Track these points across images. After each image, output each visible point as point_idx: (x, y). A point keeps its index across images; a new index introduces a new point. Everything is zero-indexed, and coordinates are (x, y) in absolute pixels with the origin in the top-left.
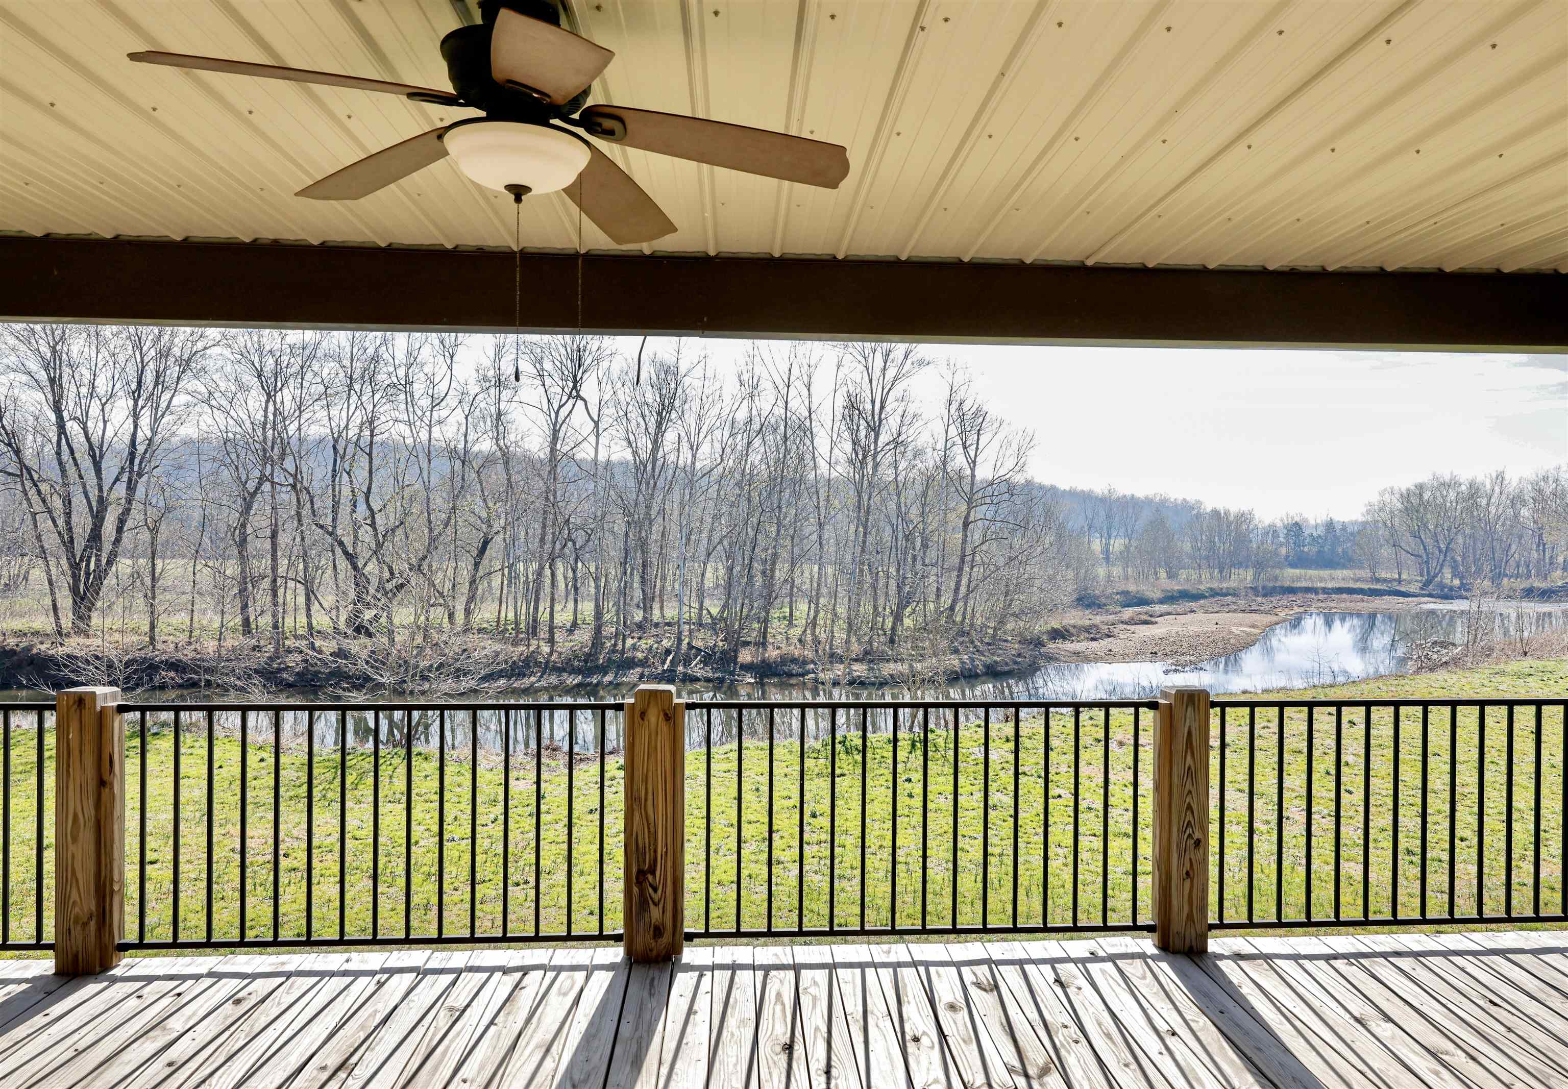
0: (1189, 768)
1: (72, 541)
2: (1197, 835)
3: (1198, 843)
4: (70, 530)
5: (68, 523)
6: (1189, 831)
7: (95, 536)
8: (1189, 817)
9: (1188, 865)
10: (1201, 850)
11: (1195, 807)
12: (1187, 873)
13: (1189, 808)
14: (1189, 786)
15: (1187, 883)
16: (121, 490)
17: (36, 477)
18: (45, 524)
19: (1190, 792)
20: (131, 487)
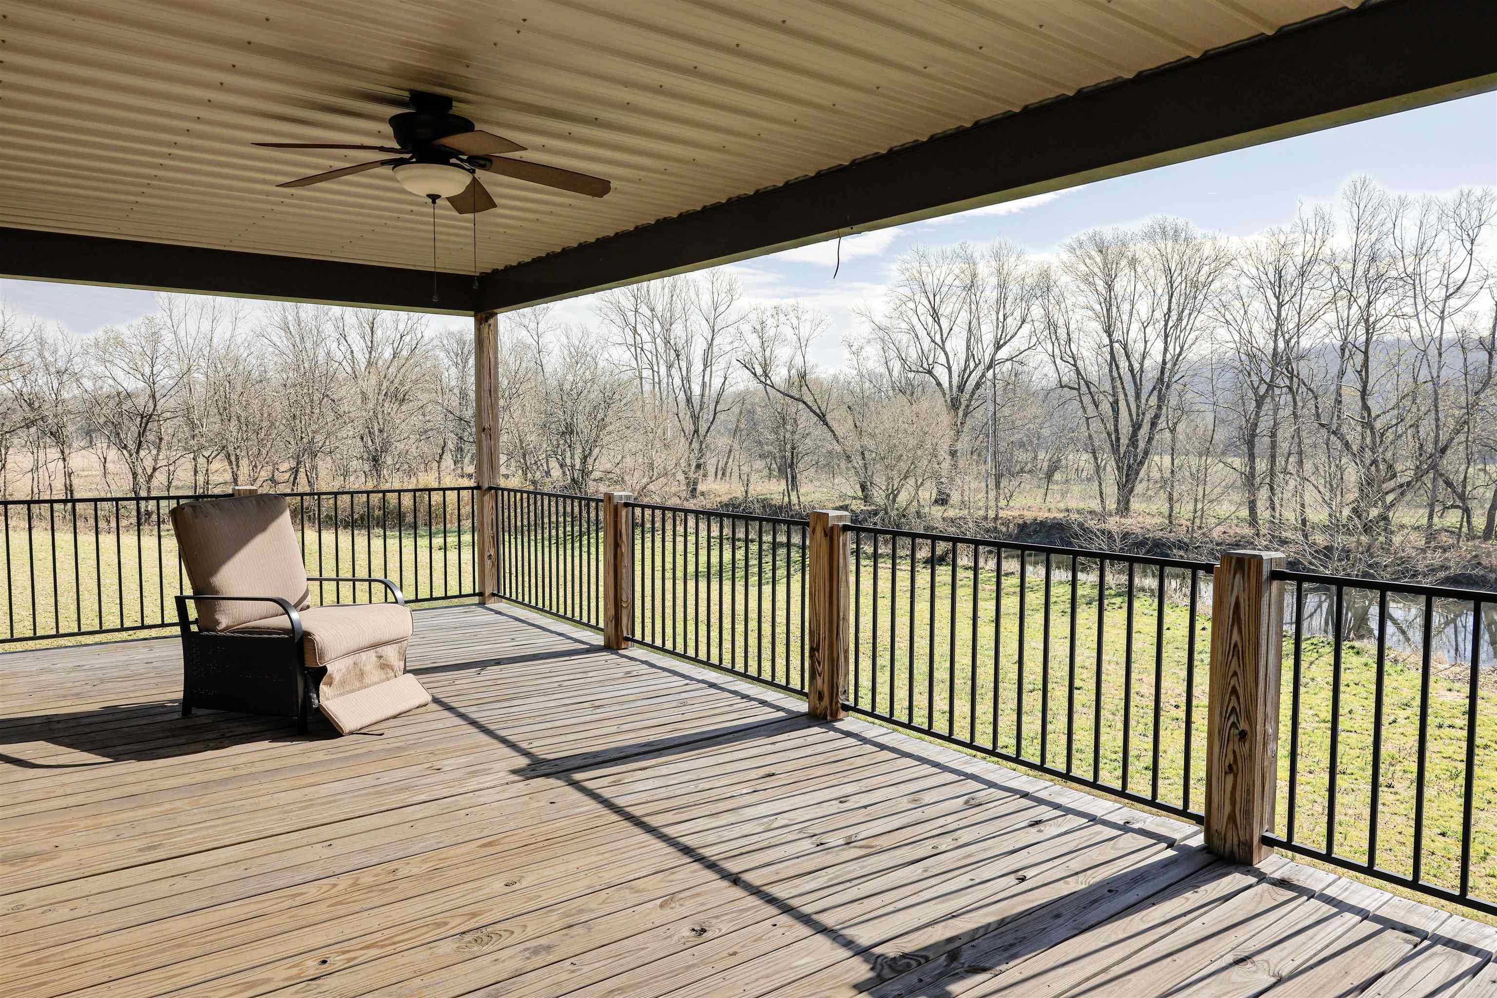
0: (1236, 645)
1: (1118, 439)
2: (1243, 725)
3: (1243, 735)
4: (1117, 431)
5: (1116, 426)
6: (1233, 719)
7: (1133, 440)
8: (1234, 703)
9: (1231, 757)
10: (1247, 745)
11: (1241, 692)
12: (1230, 766)
13: (1234, 691)
14: (1234, 665)
15: (1230, 778)
16: (1154, 401)
17: (1093, 389)
18: (1095, 425)
19: (1235, 674)
20: (1161, 399)
